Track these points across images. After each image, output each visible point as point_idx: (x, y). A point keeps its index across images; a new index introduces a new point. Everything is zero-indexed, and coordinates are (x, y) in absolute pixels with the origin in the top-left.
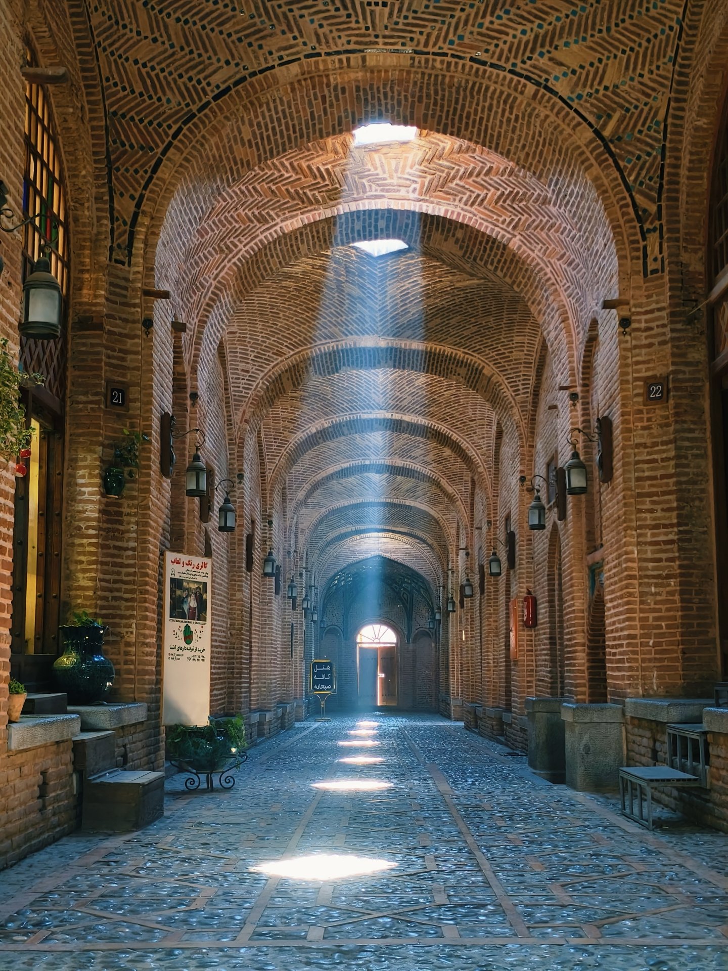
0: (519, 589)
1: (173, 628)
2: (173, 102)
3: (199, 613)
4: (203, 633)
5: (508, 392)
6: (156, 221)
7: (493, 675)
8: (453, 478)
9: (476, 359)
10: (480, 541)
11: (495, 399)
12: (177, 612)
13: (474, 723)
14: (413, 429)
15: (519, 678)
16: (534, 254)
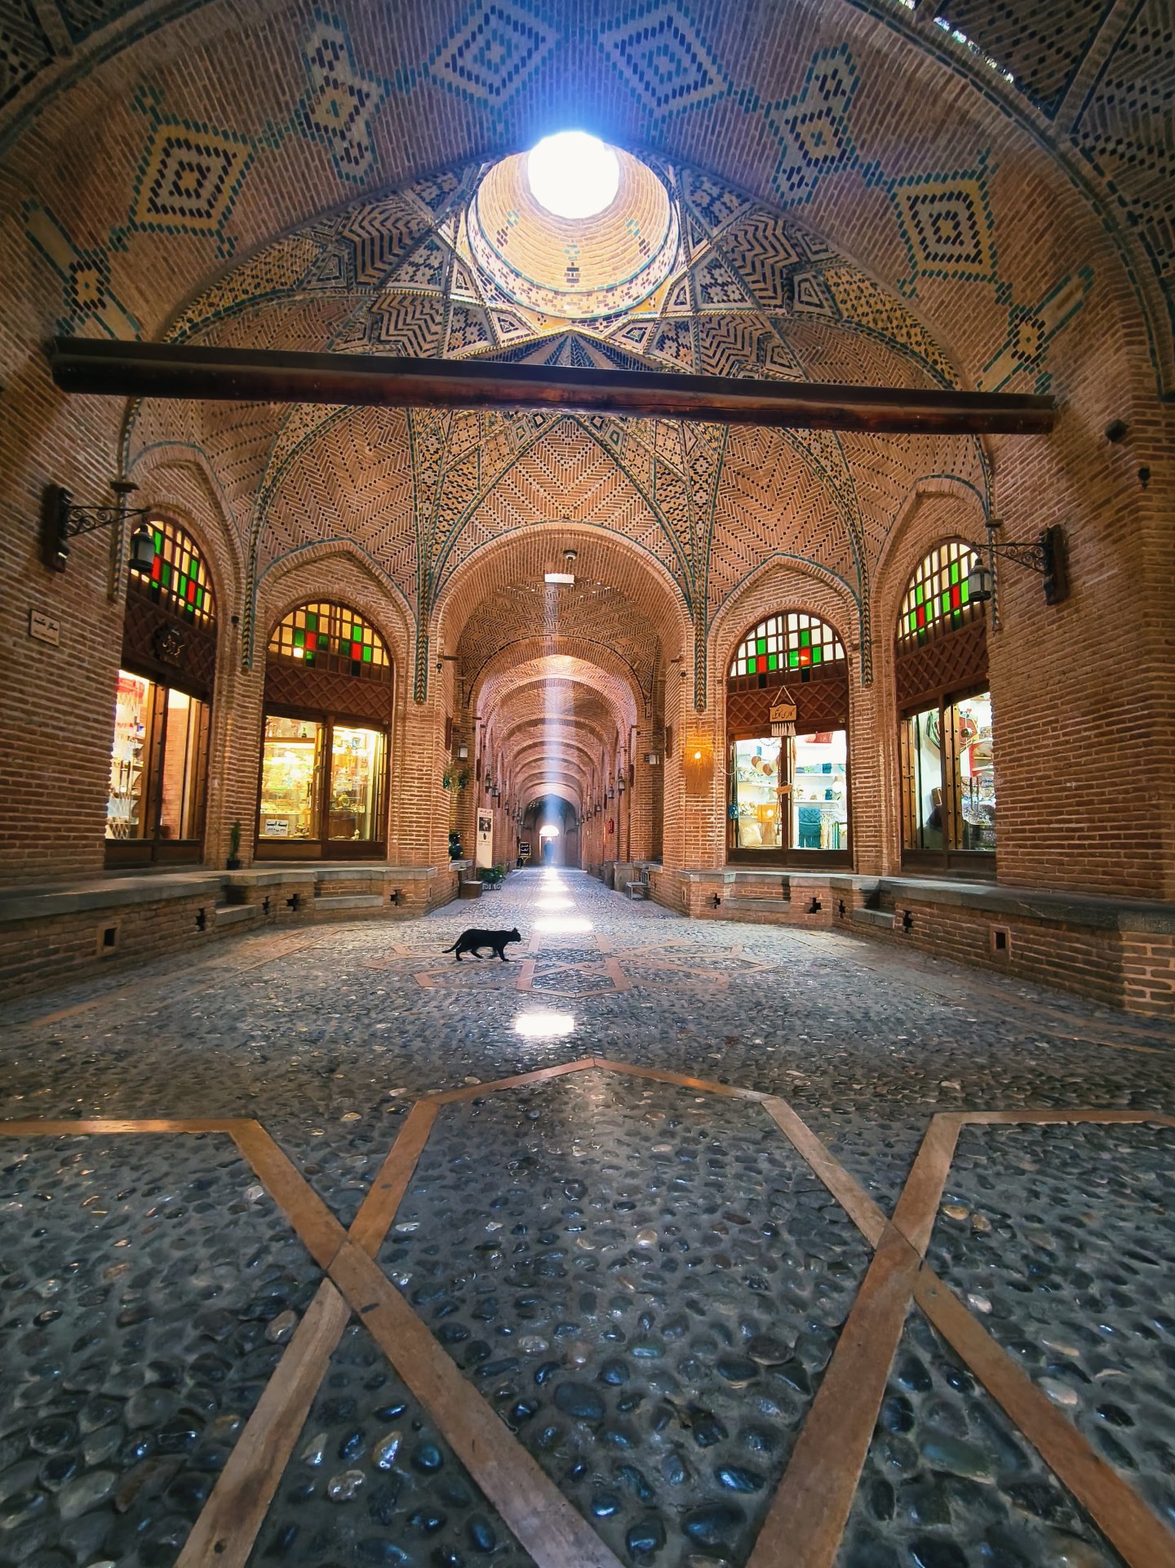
0: (608, 817)
1: (480, 834)
2: (485, 652)
3: (488, 829)
4: (490, 835)
5: (605, 737)
6: (478, 693)
7: (598, 851)
8: (585, 764)
9: (593, 724)
10: (595, 793)
11: (601, 739)
12: (481, 829)
13: (591, 871)
14: (568, 745)
15: (607, 853)
16: (612, 697)
